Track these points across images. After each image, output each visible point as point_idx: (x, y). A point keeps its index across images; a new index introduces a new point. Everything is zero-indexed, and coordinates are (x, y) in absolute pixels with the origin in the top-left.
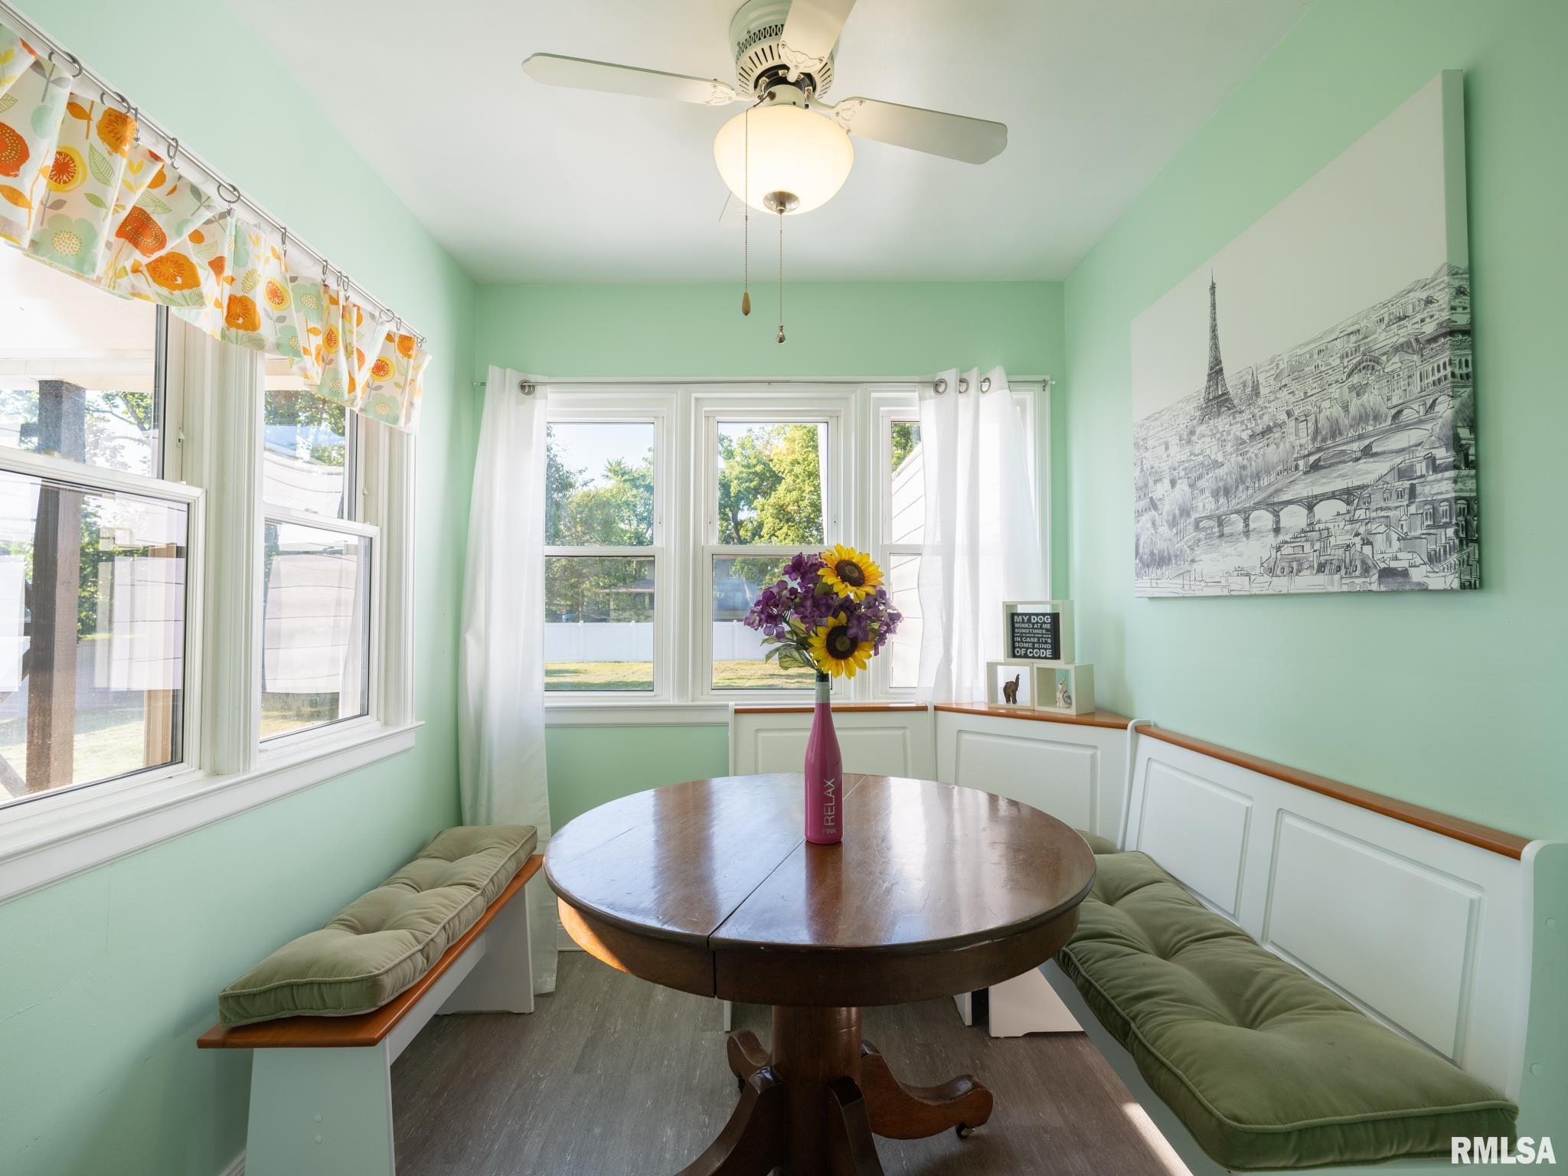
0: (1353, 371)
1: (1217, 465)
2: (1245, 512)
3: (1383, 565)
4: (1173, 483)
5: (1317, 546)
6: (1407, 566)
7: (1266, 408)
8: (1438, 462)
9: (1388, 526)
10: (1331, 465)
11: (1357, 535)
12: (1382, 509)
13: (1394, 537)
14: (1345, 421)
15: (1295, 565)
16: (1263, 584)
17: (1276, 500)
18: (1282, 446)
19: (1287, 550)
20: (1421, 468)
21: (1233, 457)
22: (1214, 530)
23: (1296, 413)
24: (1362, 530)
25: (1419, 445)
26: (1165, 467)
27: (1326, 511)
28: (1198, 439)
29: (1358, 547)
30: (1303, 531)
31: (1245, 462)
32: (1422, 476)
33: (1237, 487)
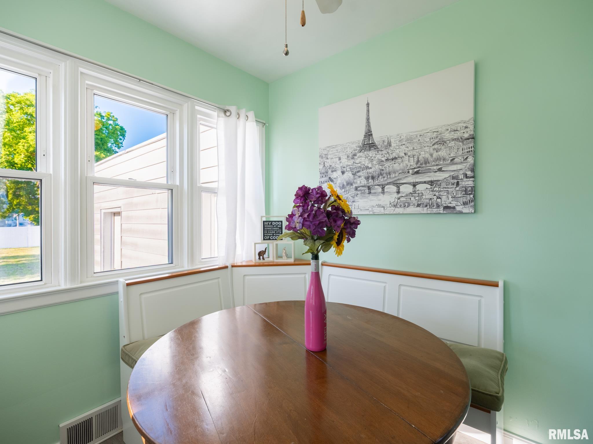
0: (435, 144)
1: (367, 168)
2: (382, 186)
3: (445, 205)
4: (343, 173)
5: (417, 198)
6: (455, 205)
7: (394, 151)
8: (468, 175)
9: (448, 193)
10: (424, 173)
11: (435, 195)
12: (445, 188)
13: (450, 197)
14: (430, 159)
15: (406, 204)
16: (391, 210)
17: (398, 182)
18: (401, 164)
19: (402, 199)
20: (461, 177)
21: (377, 166)
22: (365, 191)
23: (409, 154)
24: (437, 194)
25: (461, 170)
26: (338, 166)
28: (358, 158)
29: (435, 199)
30: (411, 193)
31: (383, 168)
32: (462, 179)
33: (378, 177)
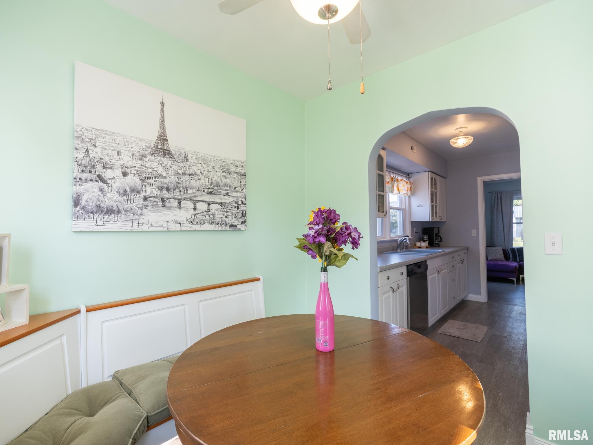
0: (224, 172)
1: (161, 176)
2: (179, 200)
3: (231, 224)
4: (125, 174)
5: (211, 216)
6: (236, 224)
7: (191, 166)
8: (243, 202)
9: (232, 214)
10: (216, 194)
11: (224, 215)
12: (231, 210)
13: (234, 217)
14: (221, 184)
15: (202, 221)
16: (187, 227)
17: (195, 199)
18: (198, 182)
19: (198, 216)
20: (240, 202)
21: (173, 177)
22: (158, 203)
23: (205, 174)
24: (225, 214)
25: (240, 197)
27: (214, 207)
28: (149, 161)
29: (224, 218)
30: (206, 211)
31: (180, 181)
32: (240, 204)
33: (175, 189)
